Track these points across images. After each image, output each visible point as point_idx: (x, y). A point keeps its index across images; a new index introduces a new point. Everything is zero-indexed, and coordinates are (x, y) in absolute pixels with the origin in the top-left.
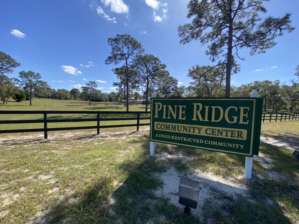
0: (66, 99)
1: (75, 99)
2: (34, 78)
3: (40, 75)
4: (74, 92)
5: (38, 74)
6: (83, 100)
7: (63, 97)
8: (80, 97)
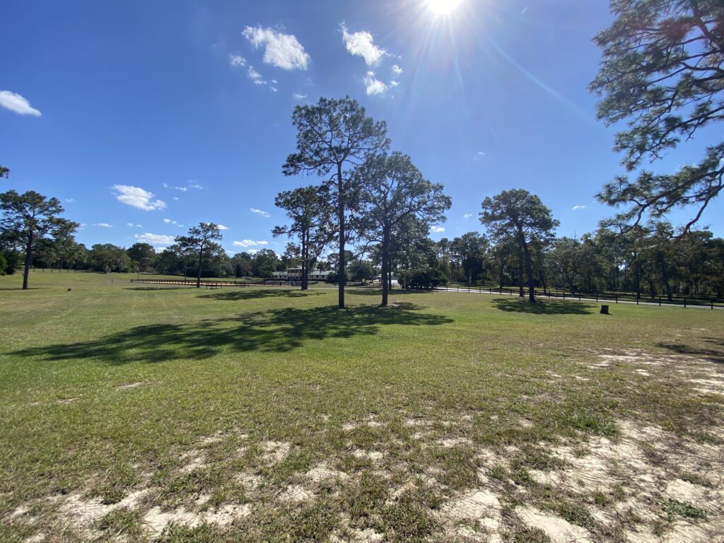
0: (117, 270)
1: (141, 271)
2: (40, 212)
3: (60, 204)
4: (140, 252)
5: (54, 202)
6: (161, 273)
7: (110, 265)
8: (154, 265)
